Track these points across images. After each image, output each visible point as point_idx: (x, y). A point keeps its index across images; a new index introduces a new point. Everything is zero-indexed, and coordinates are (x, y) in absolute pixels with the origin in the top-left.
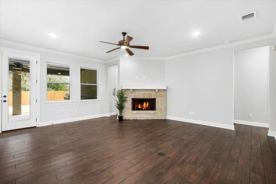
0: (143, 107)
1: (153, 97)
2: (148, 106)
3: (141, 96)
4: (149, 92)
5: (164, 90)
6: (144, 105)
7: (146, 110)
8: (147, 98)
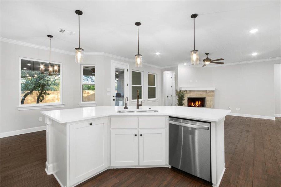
0: (195, 105)
1: (204, 97)
2: (200, 104)
3: (194, 96)
4: (201, 93)
5: (213, 91)
6: (197, 103)
7: (197, 107)
8: (199, 97)
